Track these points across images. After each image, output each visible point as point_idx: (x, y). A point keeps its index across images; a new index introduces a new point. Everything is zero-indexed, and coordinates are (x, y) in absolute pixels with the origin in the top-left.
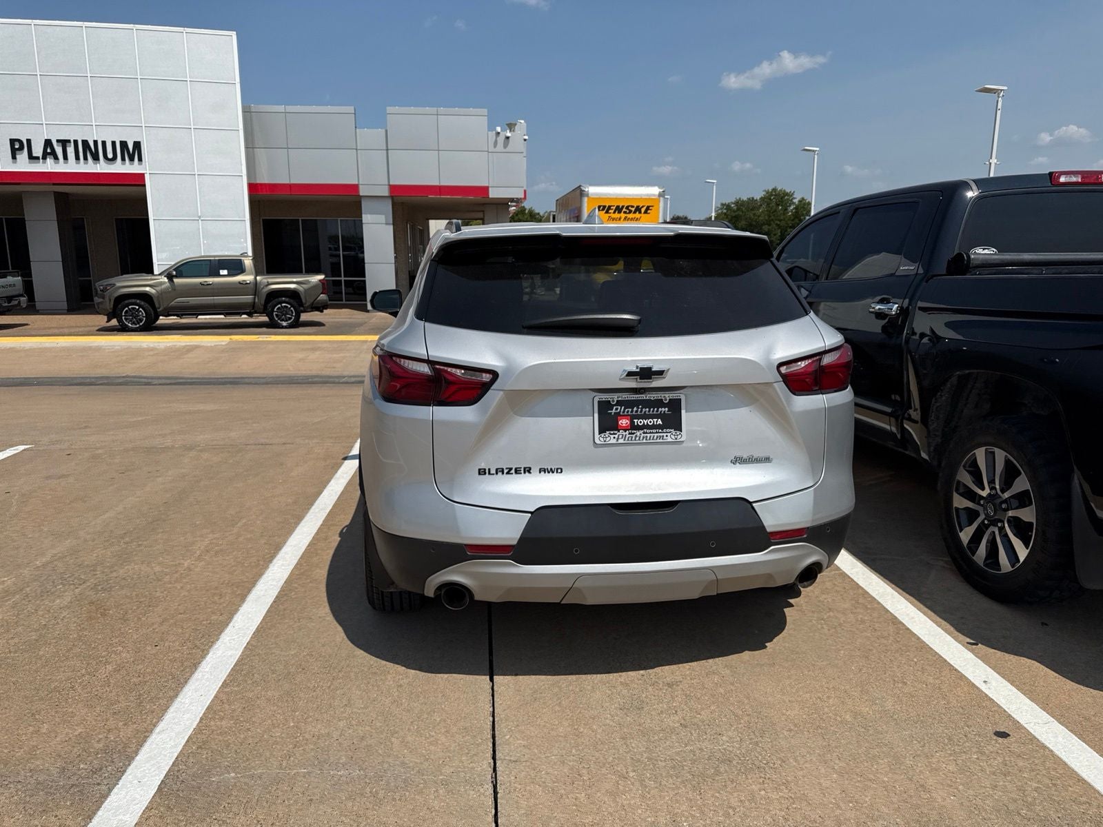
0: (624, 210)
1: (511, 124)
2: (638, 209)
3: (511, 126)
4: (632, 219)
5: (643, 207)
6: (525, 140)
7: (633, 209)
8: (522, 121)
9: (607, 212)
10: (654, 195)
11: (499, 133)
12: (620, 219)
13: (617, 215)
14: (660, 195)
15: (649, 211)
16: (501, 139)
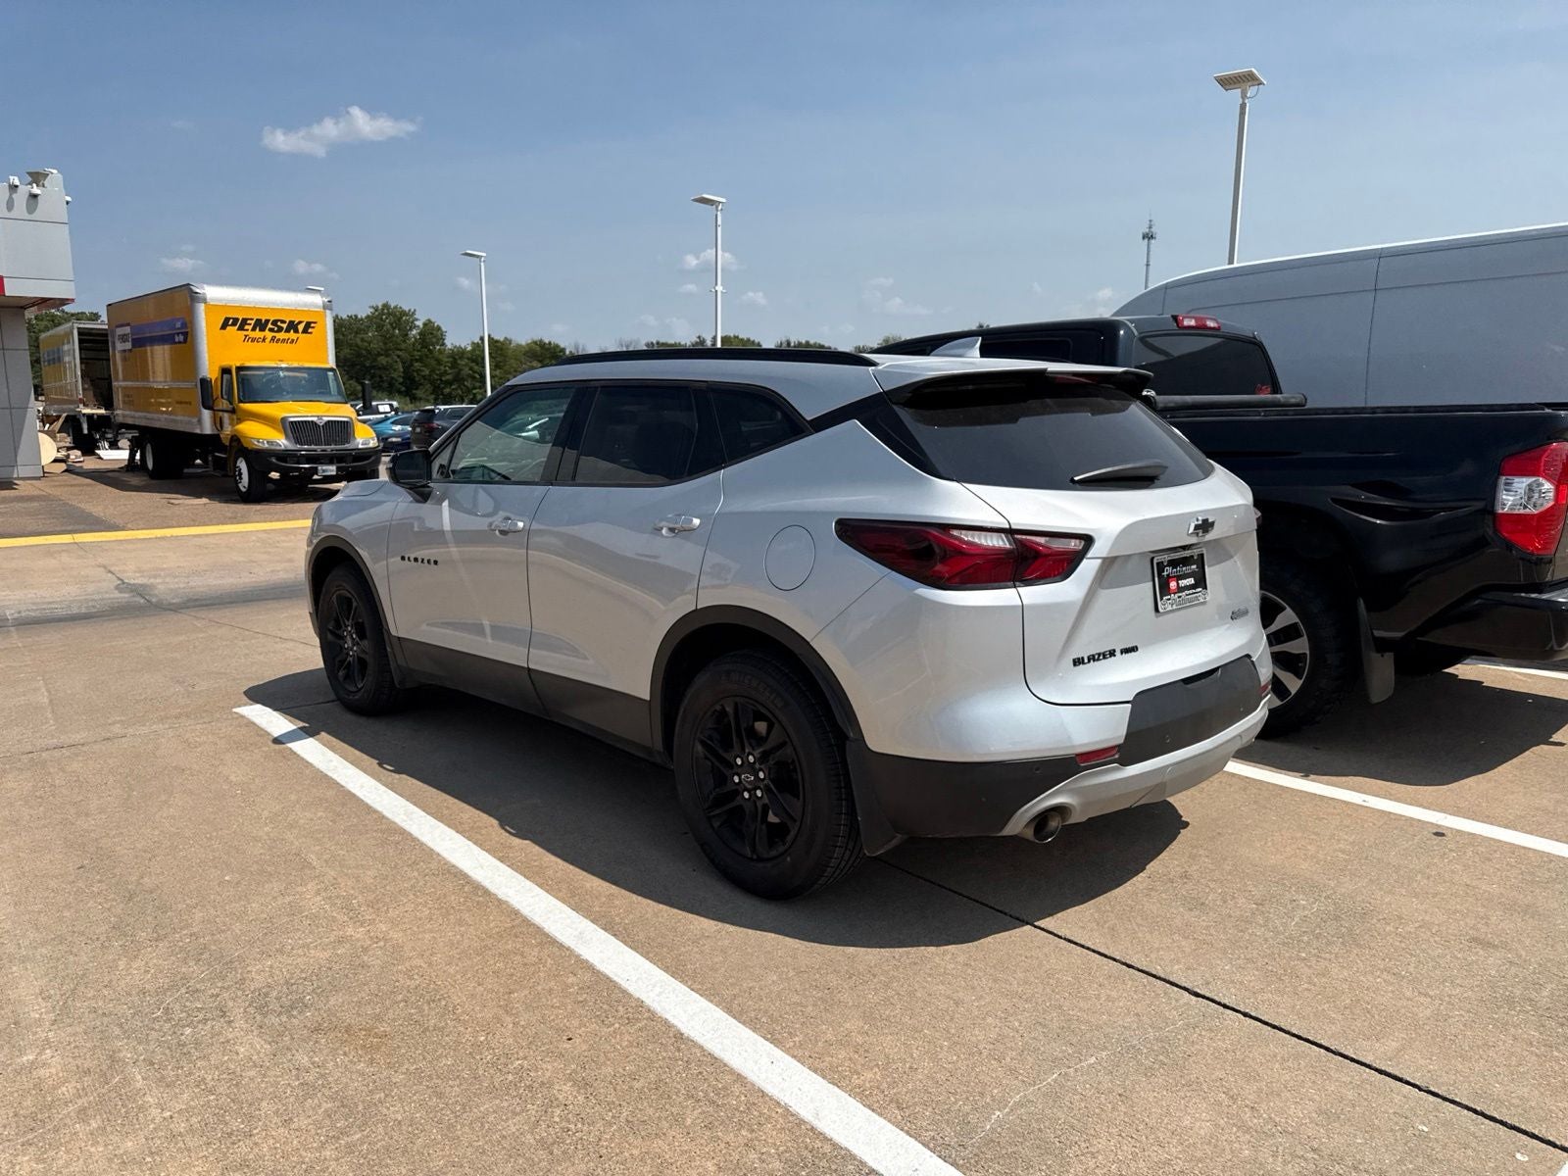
0: (270, 326)
1: (37, 173)
2: (292, 326)
3: (37, 178)
4: (284, 340)
5: (300, 322)
6: (67, 203)
7: (285, 326)
8: (55, 171)
9: (241, 328)
10: (316, 306)
11: (16, 186)
12: (264, 340)
13: (258, 334)
14: (325, 307)
15: (310, 330)
16: (21, 198)
